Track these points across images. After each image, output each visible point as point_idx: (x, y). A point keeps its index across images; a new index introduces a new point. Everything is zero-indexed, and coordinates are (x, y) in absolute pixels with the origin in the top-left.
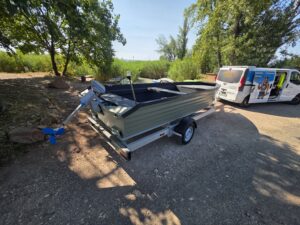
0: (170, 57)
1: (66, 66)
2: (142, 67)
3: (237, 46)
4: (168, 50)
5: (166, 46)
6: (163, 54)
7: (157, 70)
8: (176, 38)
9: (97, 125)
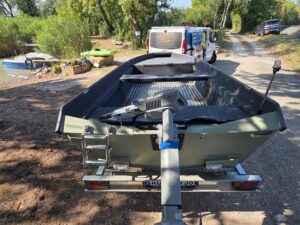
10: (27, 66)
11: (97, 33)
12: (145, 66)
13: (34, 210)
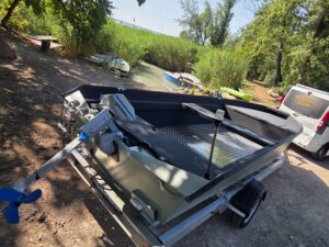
0: (199, 37)
1: (10, 11)
2: (149, 44)
3: (314, 52)
4: (196, 23)
5: (194, 16)
6: (188, 28)
7: (175, 55)
8: (214, 8)
9: (91, 171)
10: (177, 82)
11: (263, 80)
12: (236, 111)
13: (42, 149)
